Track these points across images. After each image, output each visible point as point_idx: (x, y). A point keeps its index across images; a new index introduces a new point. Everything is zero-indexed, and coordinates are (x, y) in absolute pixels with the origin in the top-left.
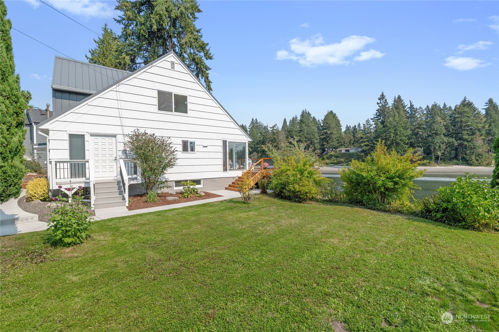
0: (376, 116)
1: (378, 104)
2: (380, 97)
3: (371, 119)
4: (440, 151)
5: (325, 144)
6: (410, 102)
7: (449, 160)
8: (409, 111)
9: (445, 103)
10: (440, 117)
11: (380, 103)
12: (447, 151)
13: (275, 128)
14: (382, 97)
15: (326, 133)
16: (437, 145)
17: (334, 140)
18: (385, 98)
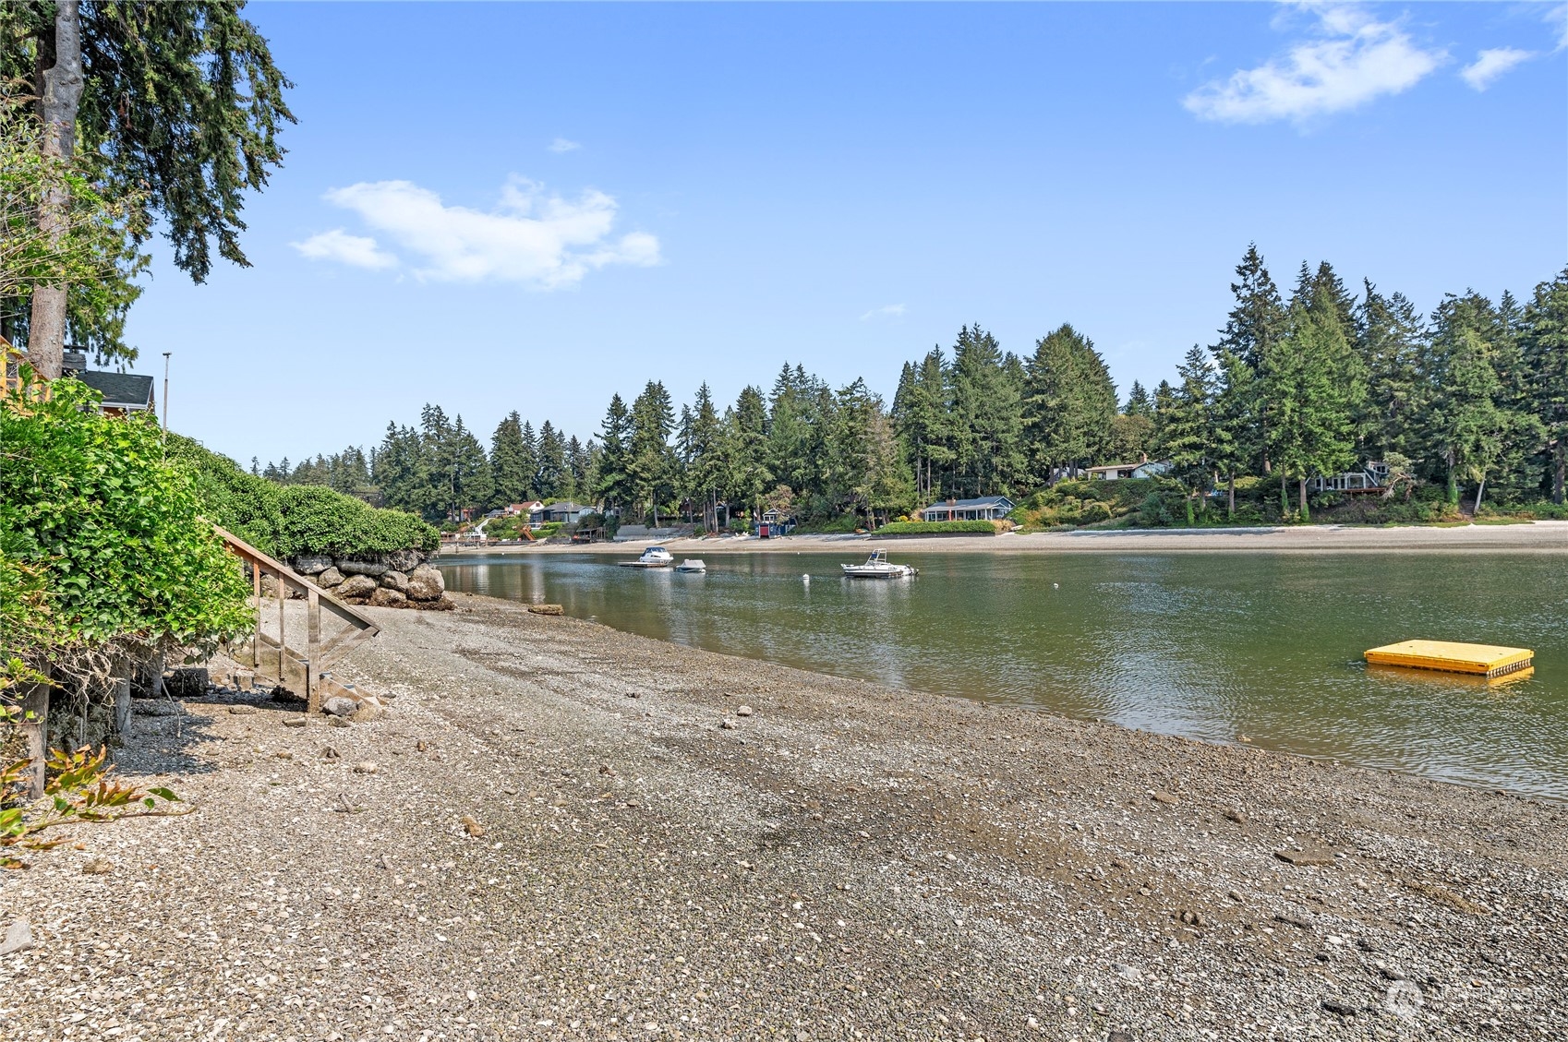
0: (1229, 337)
1: (1235, 288)
2: (1243, 264)
3: (1212, 348)
4: (1482, 463)
5: (1038, 450)
6: (1366, 282)
7: (1520, 500)
8: (1364, 320)
9: (1507, 292)
10: (1477, 330)
11: (1245, 286)
12: (1510, 465)
13: (858, 395)
14: (1252, 262)
15: (1042, 406)
16: (1466, 441)
17: (1074, 433)
18: (1262, 267)
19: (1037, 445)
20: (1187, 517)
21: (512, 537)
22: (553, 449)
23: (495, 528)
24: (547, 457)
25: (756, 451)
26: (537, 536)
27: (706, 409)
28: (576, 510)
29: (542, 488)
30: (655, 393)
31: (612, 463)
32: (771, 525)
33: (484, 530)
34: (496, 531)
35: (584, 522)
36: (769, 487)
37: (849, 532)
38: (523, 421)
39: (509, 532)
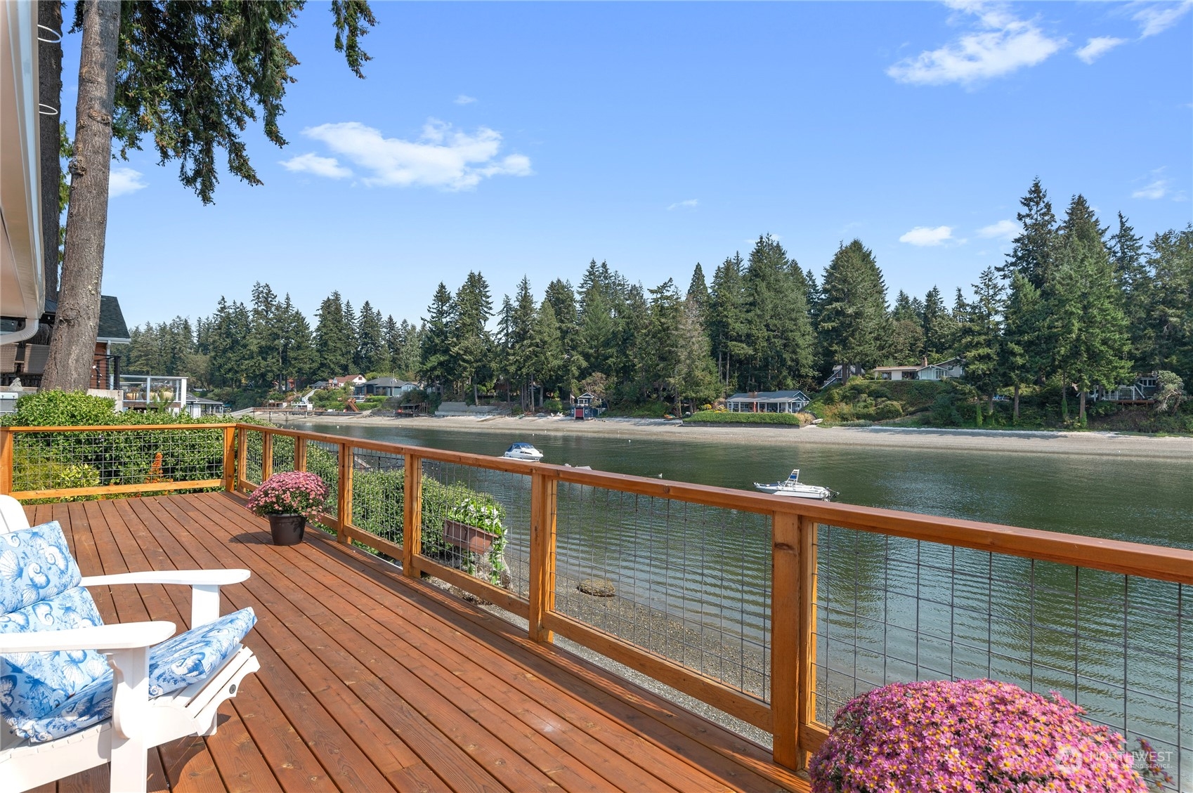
0: (1014, 260)
1: (1020, 217)
2: (1028, 196)
3: (998, 269)
5: (836, 351)
6: (1120, 216)
8: (1117, 248)
11: (1029, 215)
13: (668, 294)
14: (1036, 195)
15: (839, 313)
17: (868, 337)
18: (1046, 200)
19: (835, 347)
20: (975, 418)
21: (337, 408)
22: (372, 327)
23: (321, 399)
24: (366, 334)
25: (572, 340)
26: (362, 408)
27: (525, 300)
28: (401, 386)
29: (364, 363)
30: (475, 284)
31: (436, 345)
32: (586, 408)
33: (310, 400)
34: (322, 402)
35: (408, 397)
36: (584, 374)
37: (658, 417)
38: (343, 301)
39: (334, 403)
